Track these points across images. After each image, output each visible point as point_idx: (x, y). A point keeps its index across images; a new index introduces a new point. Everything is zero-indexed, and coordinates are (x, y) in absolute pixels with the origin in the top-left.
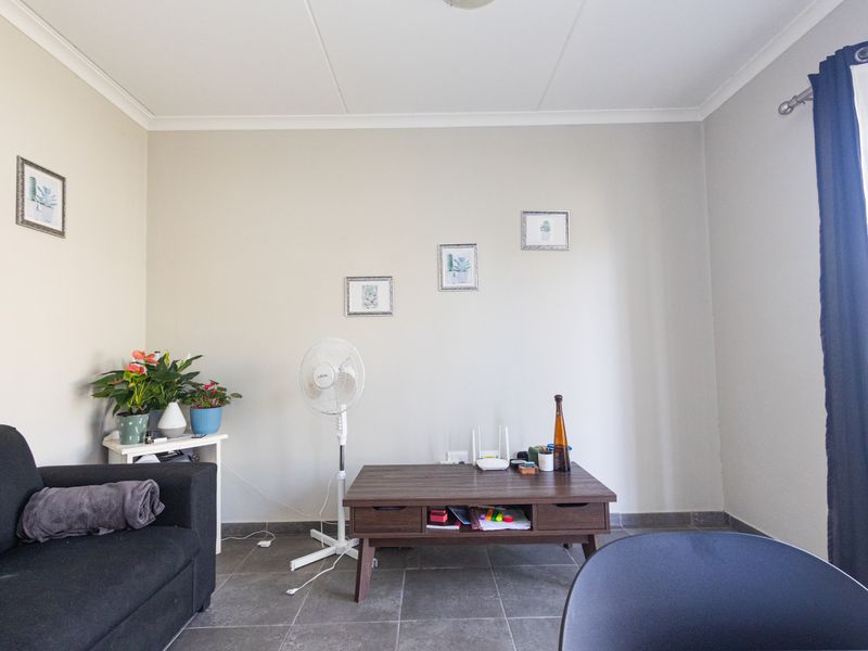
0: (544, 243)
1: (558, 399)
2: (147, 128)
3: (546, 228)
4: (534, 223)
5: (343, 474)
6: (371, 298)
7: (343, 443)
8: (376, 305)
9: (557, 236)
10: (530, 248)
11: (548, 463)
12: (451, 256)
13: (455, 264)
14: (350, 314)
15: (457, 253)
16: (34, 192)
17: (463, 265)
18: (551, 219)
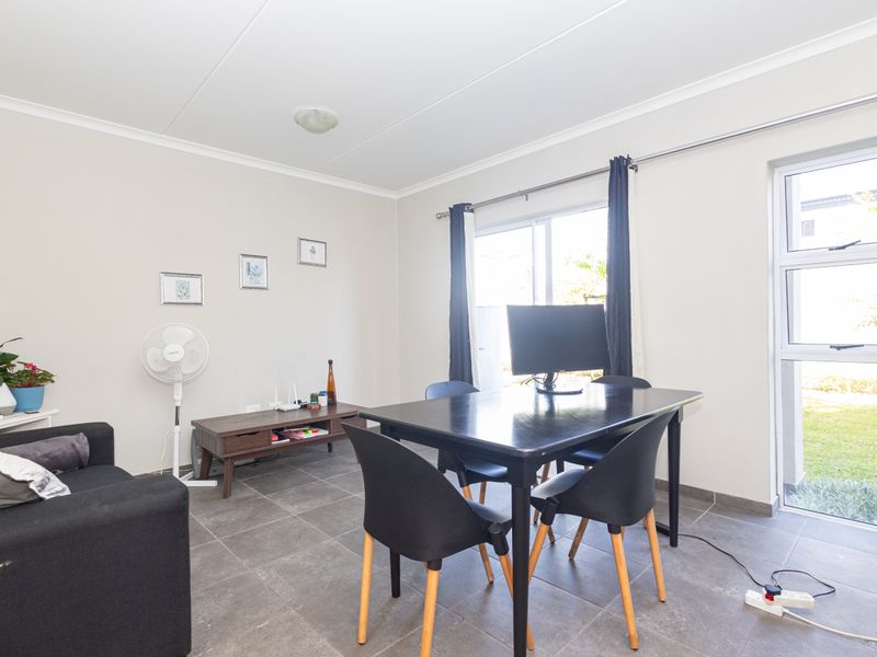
0: (312, 262)
1: (330, 362)
3: (313, 251)
4: (306, 246)
5: (178, 428)
6: (184, 291)
7: (178, 404)
8: (188, 297)
9: (319, 257)
10: (304, 263)
11: (323, 401)
12: (249, 264)
13: (252, 269)
14: (165, 303)
15: (254, 261)
17: (257, 271)
18: (316, 246)
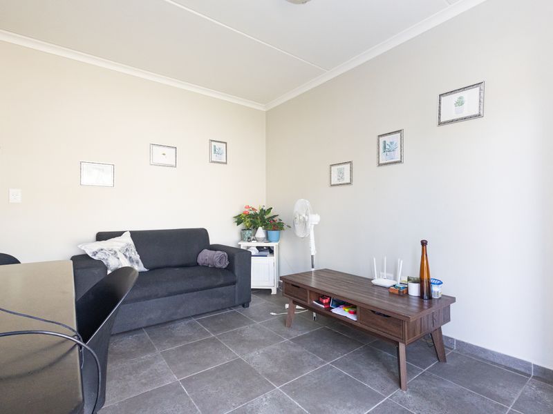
0: (458, 116)
1: (424, 243)
2: (265, 110)
3: (460, 103)
5: (313, 270)
6: (341, 175)
7: (312, 254)
8: (344, 179)
9: (470, 108)
10: (445, 123)
11: (414, 290)
12: (385, 142)
13: (387, 147)
14: (331, 185)
15: (389, 139)
16: (215, 150)
17: (393, 146)
18: (465, 94)
